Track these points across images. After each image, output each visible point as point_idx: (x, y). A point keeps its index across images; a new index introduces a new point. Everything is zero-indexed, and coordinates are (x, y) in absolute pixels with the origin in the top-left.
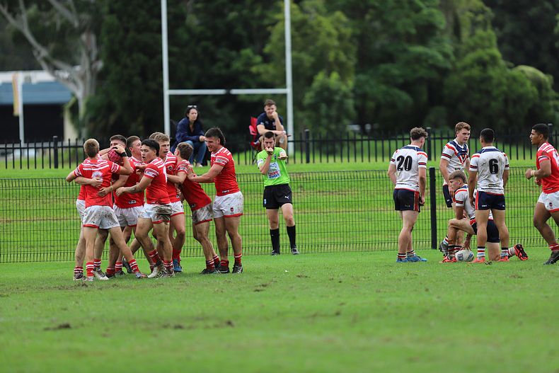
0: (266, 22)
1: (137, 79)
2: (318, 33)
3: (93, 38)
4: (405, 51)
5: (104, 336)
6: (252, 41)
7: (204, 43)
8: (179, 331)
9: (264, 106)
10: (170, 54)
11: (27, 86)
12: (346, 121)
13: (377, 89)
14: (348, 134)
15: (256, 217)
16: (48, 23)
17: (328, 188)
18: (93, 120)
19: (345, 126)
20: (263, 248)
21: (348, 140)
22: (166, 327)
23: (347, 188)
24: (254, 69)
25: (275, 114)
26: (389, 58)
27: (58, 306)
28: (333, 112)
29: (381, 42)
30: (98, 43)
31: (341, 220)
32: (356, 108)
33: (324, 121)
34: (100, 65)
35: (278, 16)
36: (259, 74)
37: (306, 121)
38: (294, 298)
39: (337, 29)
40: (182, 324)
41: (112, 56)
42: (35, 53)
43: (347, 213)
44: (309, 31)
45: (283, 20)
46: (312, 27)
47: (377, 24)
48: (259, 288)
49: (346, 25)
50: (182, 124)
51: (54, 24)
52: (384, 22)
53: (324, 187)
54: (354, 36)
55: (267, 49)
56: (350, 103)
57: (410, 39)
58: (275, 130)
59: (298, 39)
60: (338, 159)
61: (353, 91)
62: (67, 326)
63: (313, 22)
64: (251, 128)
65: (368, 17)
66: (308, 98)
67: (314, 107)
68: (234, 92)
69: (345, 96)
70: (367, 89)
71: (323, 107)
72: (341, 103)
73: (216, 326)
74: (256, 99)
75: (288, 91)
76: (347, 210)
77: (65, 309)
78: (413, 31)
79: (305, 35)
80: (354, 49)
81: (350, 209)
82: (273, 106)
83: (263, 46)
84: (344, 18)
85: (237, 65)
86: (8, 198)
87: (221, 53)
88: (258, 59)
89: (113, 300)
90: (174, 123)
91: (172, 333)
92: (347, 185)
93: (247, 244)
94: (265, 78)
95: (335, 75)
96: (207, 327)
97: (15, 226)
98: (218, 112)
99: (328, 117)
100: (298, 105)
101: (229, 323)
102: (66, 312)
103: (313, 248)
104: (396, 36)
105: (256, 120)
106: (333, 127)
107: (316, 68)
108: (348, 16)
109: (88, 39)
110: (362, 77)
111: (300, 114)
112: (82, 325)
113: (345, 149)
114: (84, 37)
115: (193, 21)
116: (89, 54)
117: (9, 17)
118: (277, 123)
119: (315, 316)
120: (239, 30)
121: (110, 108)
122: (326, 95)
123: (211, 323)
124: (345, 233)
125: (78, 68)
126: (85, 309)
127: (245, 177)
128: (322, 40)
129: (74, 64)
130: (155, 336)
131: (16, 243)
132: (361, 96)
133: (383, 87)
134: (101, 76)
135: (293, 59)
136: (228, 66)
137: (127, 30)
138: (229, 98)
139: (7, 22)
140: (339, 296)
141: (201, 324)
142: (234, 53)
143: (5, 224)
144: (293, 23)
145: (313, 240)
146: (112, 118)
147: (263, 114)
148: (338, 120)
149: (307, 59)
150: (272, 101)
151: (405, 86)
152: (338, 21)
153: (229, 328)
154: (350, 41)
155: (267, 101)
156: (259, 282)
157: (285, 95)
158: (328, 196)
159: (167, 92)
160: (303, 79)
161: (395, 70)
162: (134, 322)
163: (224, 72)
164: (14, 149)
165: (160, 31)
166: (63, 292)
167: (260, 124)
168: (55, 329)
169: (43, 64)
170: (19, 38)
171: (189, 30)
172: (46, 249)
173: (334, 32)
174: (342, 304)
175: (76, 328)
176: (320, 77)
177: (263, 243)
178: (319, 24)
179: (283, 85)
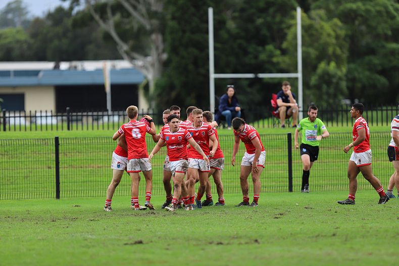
0: (284, 26)
1: (191, 67)
2: (321, 34)
3: (160, 38)
4: (383, 47)
5: (167, 249)
6: (273, 40)
7: (239, 41)
8: (220, 246)
9: (281, 86)
10: (215, 49)
11: (113, 71)
12: (341, 97)
13: (363, 75)
14: (342, 106)
15: (276, 165)
16: (128, 27)
17: (327, 145)
18: (160, 95)
19: (340, 101)
20: (281, 188)
21: (342, 111)
22: (211, 243)
23: (341, 145)
24: (275, 60)
25: (289, 92)
26: (372, 51)
27: (134, 228)
28: (332, 91)
29: (366, 40)
30: (164, 41)
31: (337, 168)
32: (348, 88)
33: (325, 97)
34: (165, 56)
35: (292, 22)
36: (278, 63)
37: (312, 97)
38: (303, 223)
39: (334, 31)
40: (222, 242)
41: (174, 50)
42: (118, 48)
43: (341, 163)
44: (314, 32)
45: (296, 25)
46: (316, 30)
47: (363, 28)
48: (277, 216)
49: (341, 28)
50: (224, 99)
51: (132, 28)
52: (368, 26)
53: (325, 144)
54: (346, 36)
55: (285, 45)
56: (344, 84)
57: (387, 38)
58: (289, 103)
59: (307, 39)
60: (335, 124)
61: (346, 75)
62: (140, 242)
63: (317, 26)
64: (272, 102)
65: (357, 22)
66: (314, 80)
67: (318, 87)
68: (261, 76)
69: (340, 79)
70: (356, 75)
71: (325, 87)
72: (337, 84)
73: (247, 243)
74: (276, 81)
75: (299, 75)
76: (341, 160)
77: (139, 230)
78: (389, 33)
79: (311, 36)
80: (347, 45)
81: (344, 160)
82: (289, 87)
83: (281, 43)
84: (339, 23)
85: (263, 57)
86: (99, 151)
87: (252, 48)
88: (278, 52)
89: (173, 223)
90: (218, 98)
91: (215, 247)
92: (341, 143)
93: (269, 184)
94: (283, 66)
95: (333, 64)
96: (240, 244)
97: (104, 171)
98: (249, 90)
99: (328, 94)
100: (306, 85)
101: (256, 241)
102: (140, 232)
103: (317, 187)
104: (377, 36)
105: (276, 96)
106: (331, 101)
107: (320, 59)
108: (342, 21)
109: (156, 38)
110: (352, 66)
111: (308, 92)
112: (152, 242)
113: (340, 117)
114: (154, 36)
115: (231, 25)
116: (157, 48)
117: (101, 22)
118: (291, 98)
119: (317, 236)
120: (265, 32)
121: (171, 87)
122: (326, 78)
123: (243, 241)
124: (339, 177)
125: (149, 59)
126: (153, 230)
127: (268, 137)
128: (324, 39)
129: (146, 55)
130: (203, 249)
131: (104, 183)
132: (352, 80)
133: (367, 73)
134: (165, 65)
135: (303, 52)
136: (256, 57)
137: (184, 32)
138: (257, 80)
139: (99, 25)
140: (334, 222)
141: (236, 241)
142: (260, 48)
143: (97, 169)
144: (303, 27)
145: (317, 182)
146: (174, 94)
147: (281, 92)
148: (335, 96)
149: (313, 52)
150: (288, 83)
151: (384, 72)
152: (336, 25)
153: (256, 245)
154: (344, 40)
155: (284, 82)
156: (277, 212)
157: (297, 79)
158: (327, 151)
159: (213, 76)
160: (309, 67)
161: (376, 60)
162: (188, 239)
163: (253, 61)
164: (103, 116)
165: (207, 32)
166: (137, 218)
167: (278, 98)
168: (132, 244)
169: (125, 56)
170: (107, 37)
171: (228, 32)
172: (125, 187)
173: (332, 33)
174: (337, 228)
175: (147, 243)
176: (322, 65)
177: (281, 183)
178: (322, 28)
179: (296, 71)
